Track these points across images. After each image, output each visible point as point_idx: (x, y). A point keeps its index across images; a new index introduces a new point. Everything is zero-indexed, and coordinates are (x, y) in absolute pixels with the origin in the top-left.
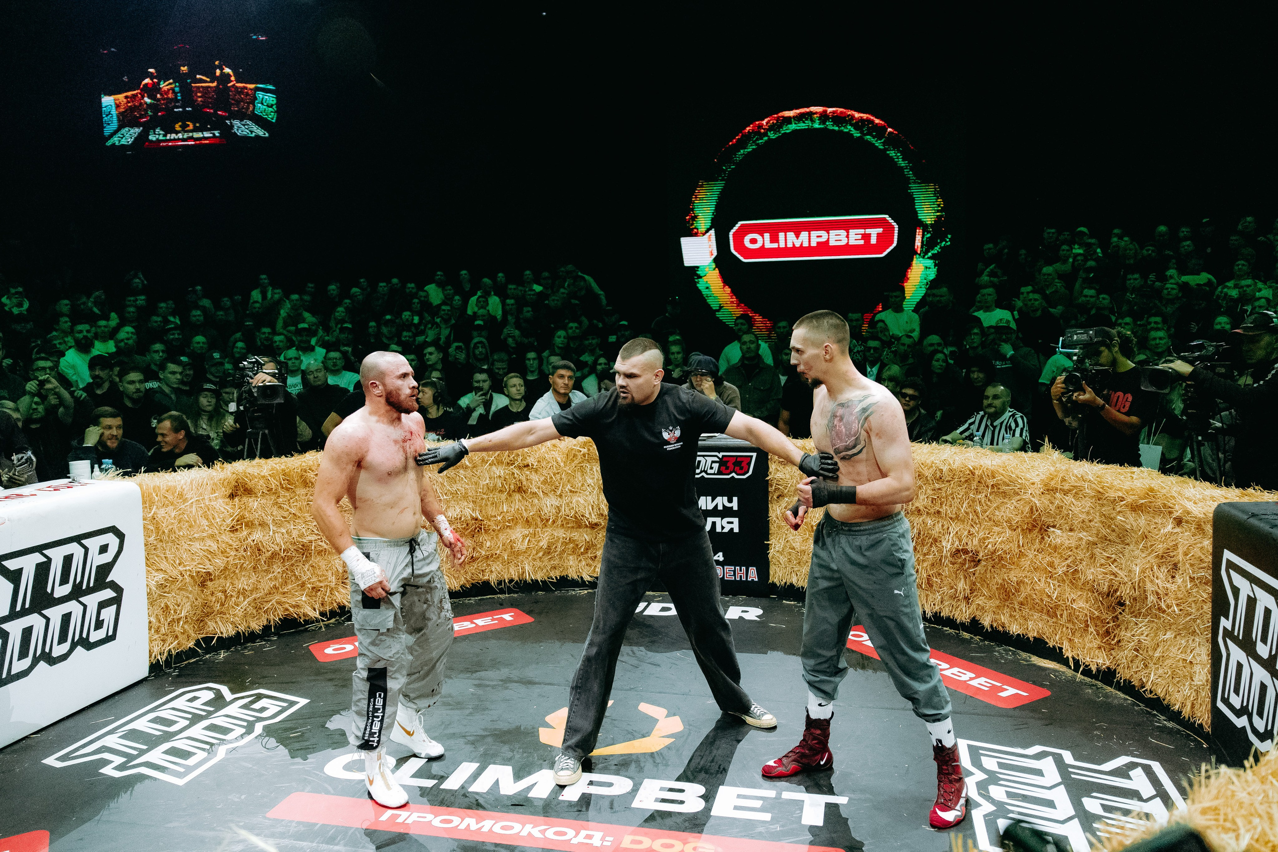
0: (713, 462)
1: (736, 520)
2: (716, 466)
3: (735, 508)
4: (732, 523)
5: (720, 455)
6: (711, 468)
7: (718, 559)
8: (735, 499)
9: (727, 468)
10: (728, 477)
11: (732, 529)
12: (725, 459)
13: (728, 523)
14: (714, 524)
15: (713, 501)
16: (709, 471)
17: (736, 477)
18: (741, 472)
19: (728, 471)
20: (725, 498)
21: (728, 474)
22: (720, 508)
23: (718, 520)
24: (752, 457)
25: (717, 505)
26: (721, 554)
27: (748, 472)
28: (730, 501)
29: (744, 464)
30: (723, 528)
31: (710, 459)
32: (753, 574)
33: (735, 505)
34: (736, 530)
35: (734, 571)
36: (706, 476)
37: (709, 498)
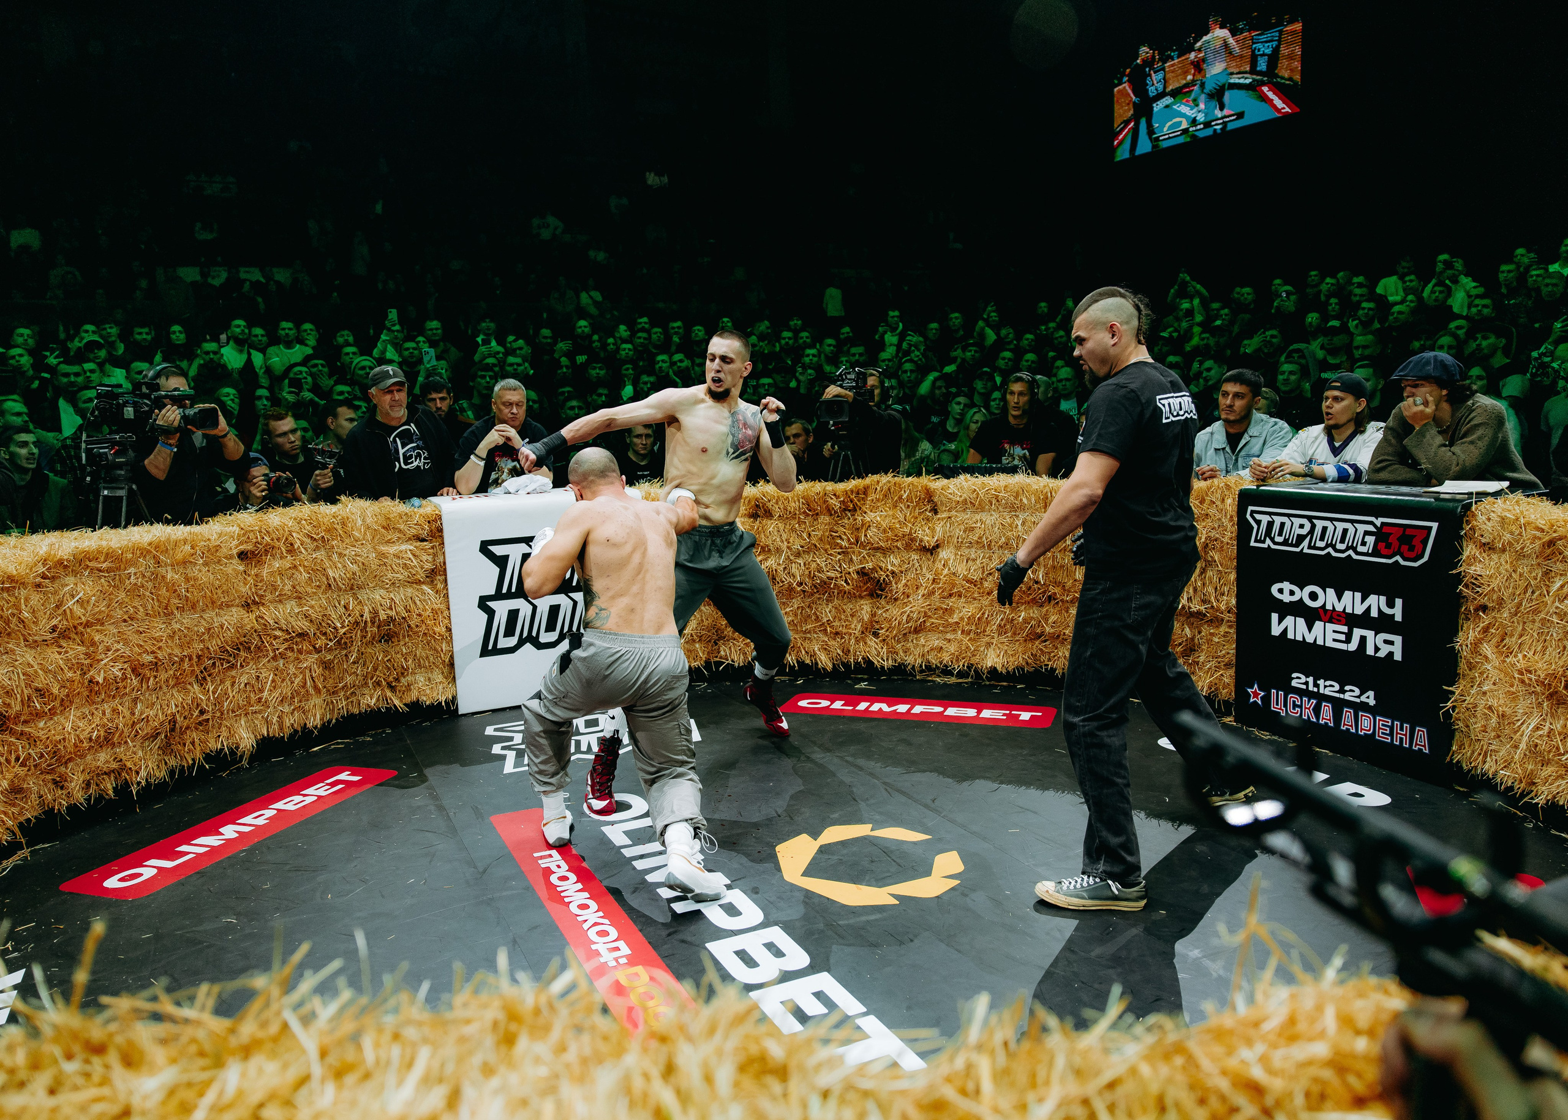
0: (1366, 533)
1: (1398, 640)
2: (1371, 540)
3: (1398, 618)
4: (1391, 643)
5: (1379, 522)
6: (1364, 544)
7: (1366, 700)
8: (1399, 602)
9: (1388, 546)
10: (1390, 561)
11: (1391, 654)
12: (1385, 530)
13: (1386, 642)
14: (1363, 639)
15: (1363, 600)
16: (1360, 549)
17: (1402, 563)
18: (1413, 555)
19: (1390, 552)
20: (1383, 599)
21: (1390, 558)
22: (1374, 613)
23: (1369, 634)
24: (1431, 528)
25: (1369, 608)
26: (1371, 693)
27: (1422, 556)
28: (1391, 604)
29: (1416, 542)
30: (1377, 649)
31: (1362, 528)
32: (1421, 740)
33: (1397, 612)
34: (1398, 657)
35: (1392, 728)
36: (1355, 557)
37: (1358, 595)
